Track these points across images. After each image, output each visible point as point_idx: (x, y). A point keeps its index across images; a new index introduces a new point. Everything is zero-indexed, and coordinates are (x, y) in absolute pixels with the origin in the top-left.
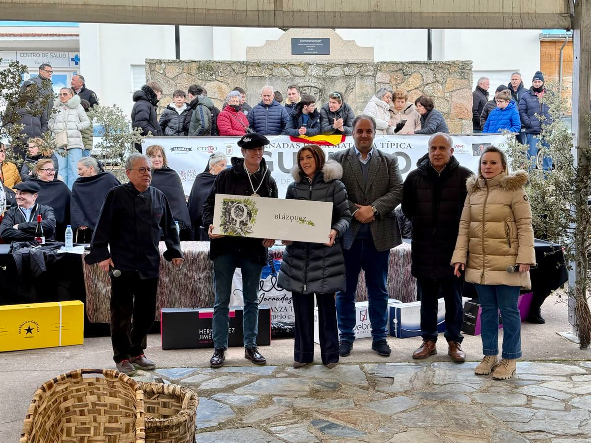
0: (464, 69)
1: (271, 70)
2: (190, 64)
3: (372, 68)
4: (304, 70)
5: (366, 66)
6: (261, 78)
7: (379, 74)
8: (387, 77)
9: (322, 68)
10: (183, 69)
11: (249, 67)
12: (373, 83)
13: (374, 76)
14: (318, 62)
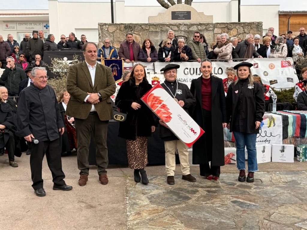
0: (258, 26)
1: (161, 28)
2: (121, 25)
3: (212, 26)
4: (178, 28)
5: (209, 25)
6: (156, 32)
7: (216, 29)
8: (219, 30)
9: (187, 27)
10: (117, 28)
11: (150, 26)
12: (213, 34)
13: (213, 30)
14: (185, 23)
